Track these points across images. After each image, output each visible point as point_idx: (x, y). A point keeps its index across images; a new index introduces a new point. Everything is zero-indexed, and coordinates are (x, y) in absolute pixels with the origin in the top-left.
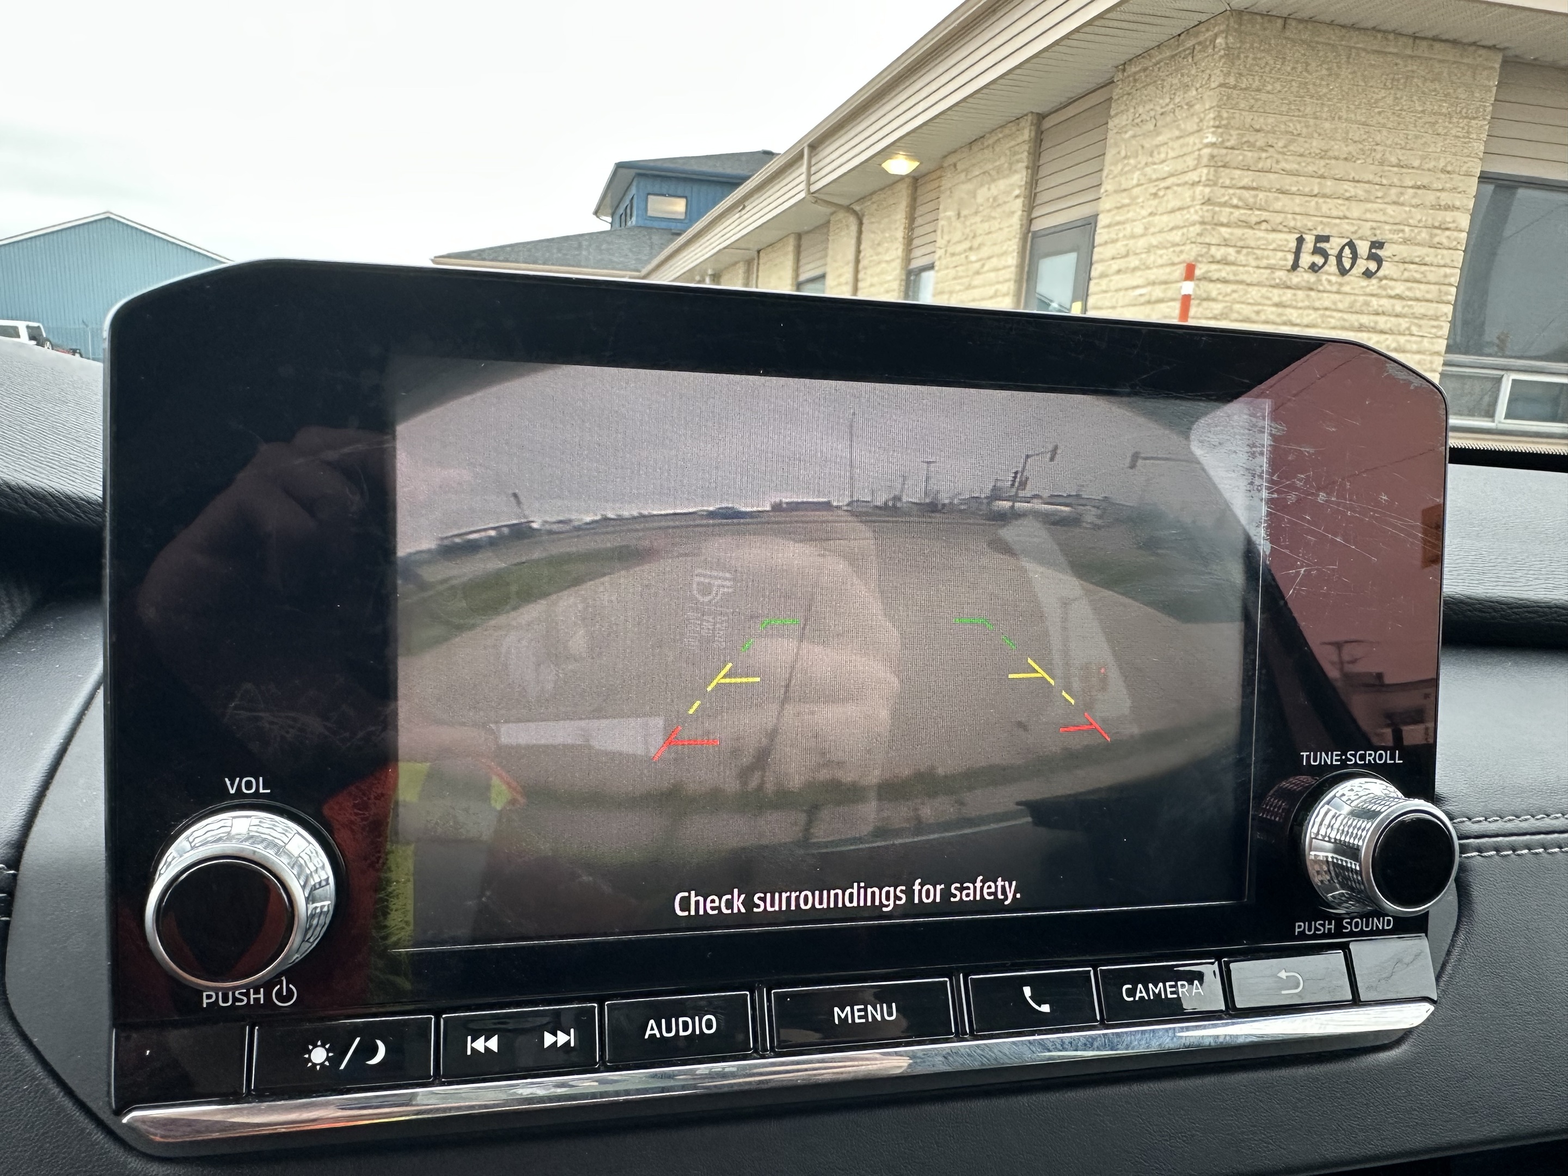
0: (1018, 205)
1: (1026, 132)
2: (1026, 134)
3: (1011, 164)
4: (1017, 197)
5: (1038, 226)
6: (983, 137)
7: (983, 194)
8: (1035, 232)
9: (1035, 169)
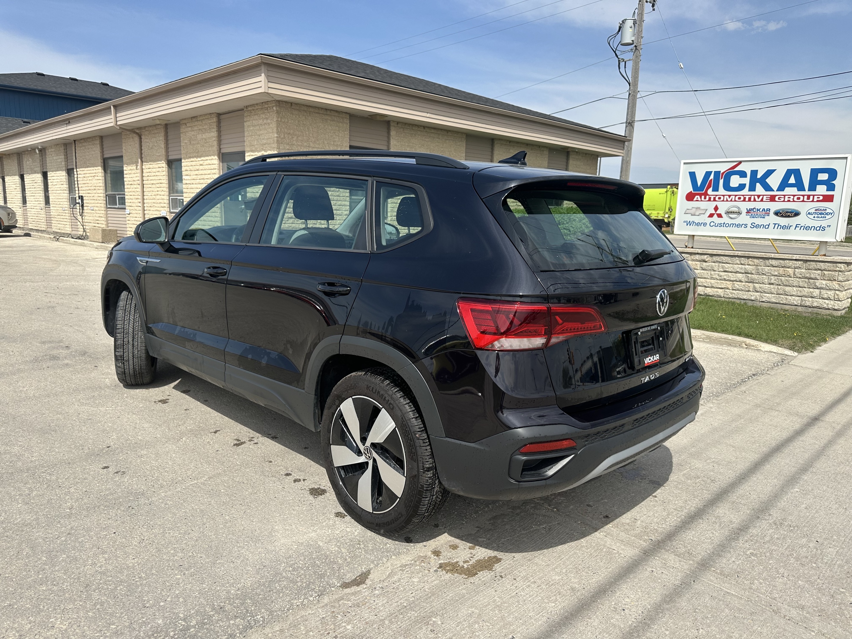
0: (215, 143)
1: (215, 119)
2: (215, 120)
3: (210, 128)
4: (215, 140)
5: (223, 151)
6: (196, 117)
7: (199, 137)
8: (222, 154)
9: (219, 131)
